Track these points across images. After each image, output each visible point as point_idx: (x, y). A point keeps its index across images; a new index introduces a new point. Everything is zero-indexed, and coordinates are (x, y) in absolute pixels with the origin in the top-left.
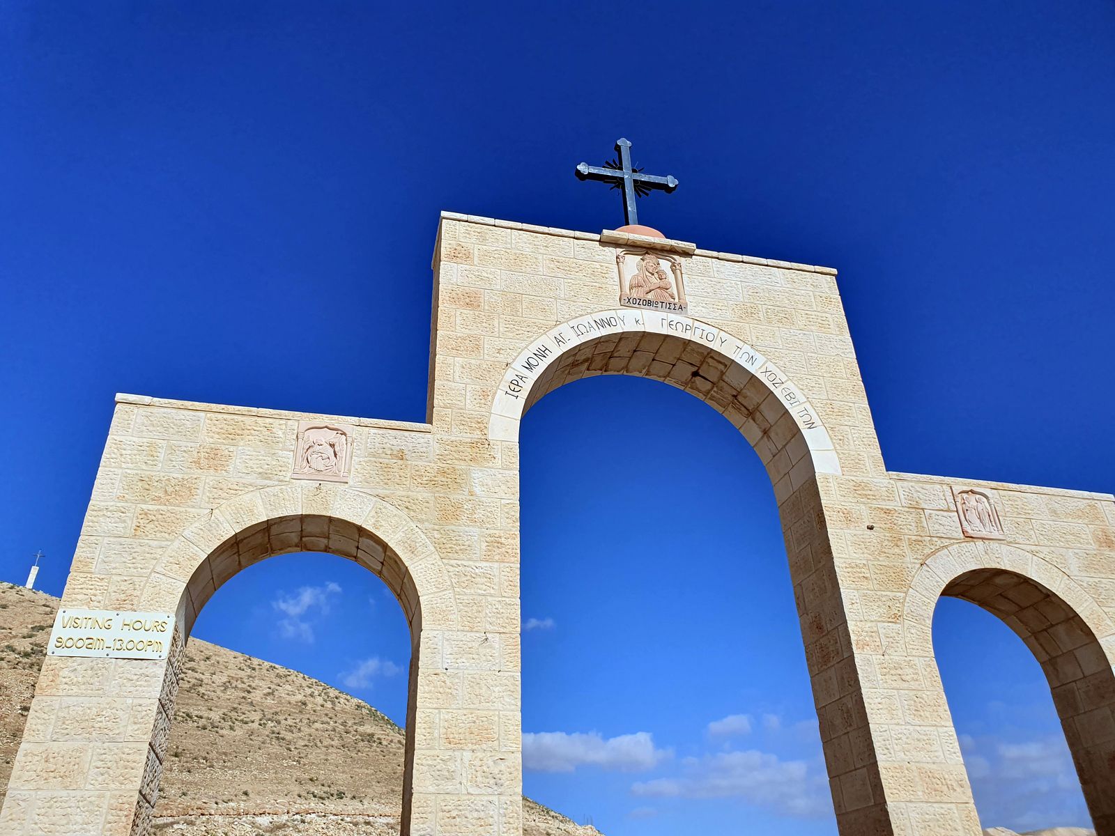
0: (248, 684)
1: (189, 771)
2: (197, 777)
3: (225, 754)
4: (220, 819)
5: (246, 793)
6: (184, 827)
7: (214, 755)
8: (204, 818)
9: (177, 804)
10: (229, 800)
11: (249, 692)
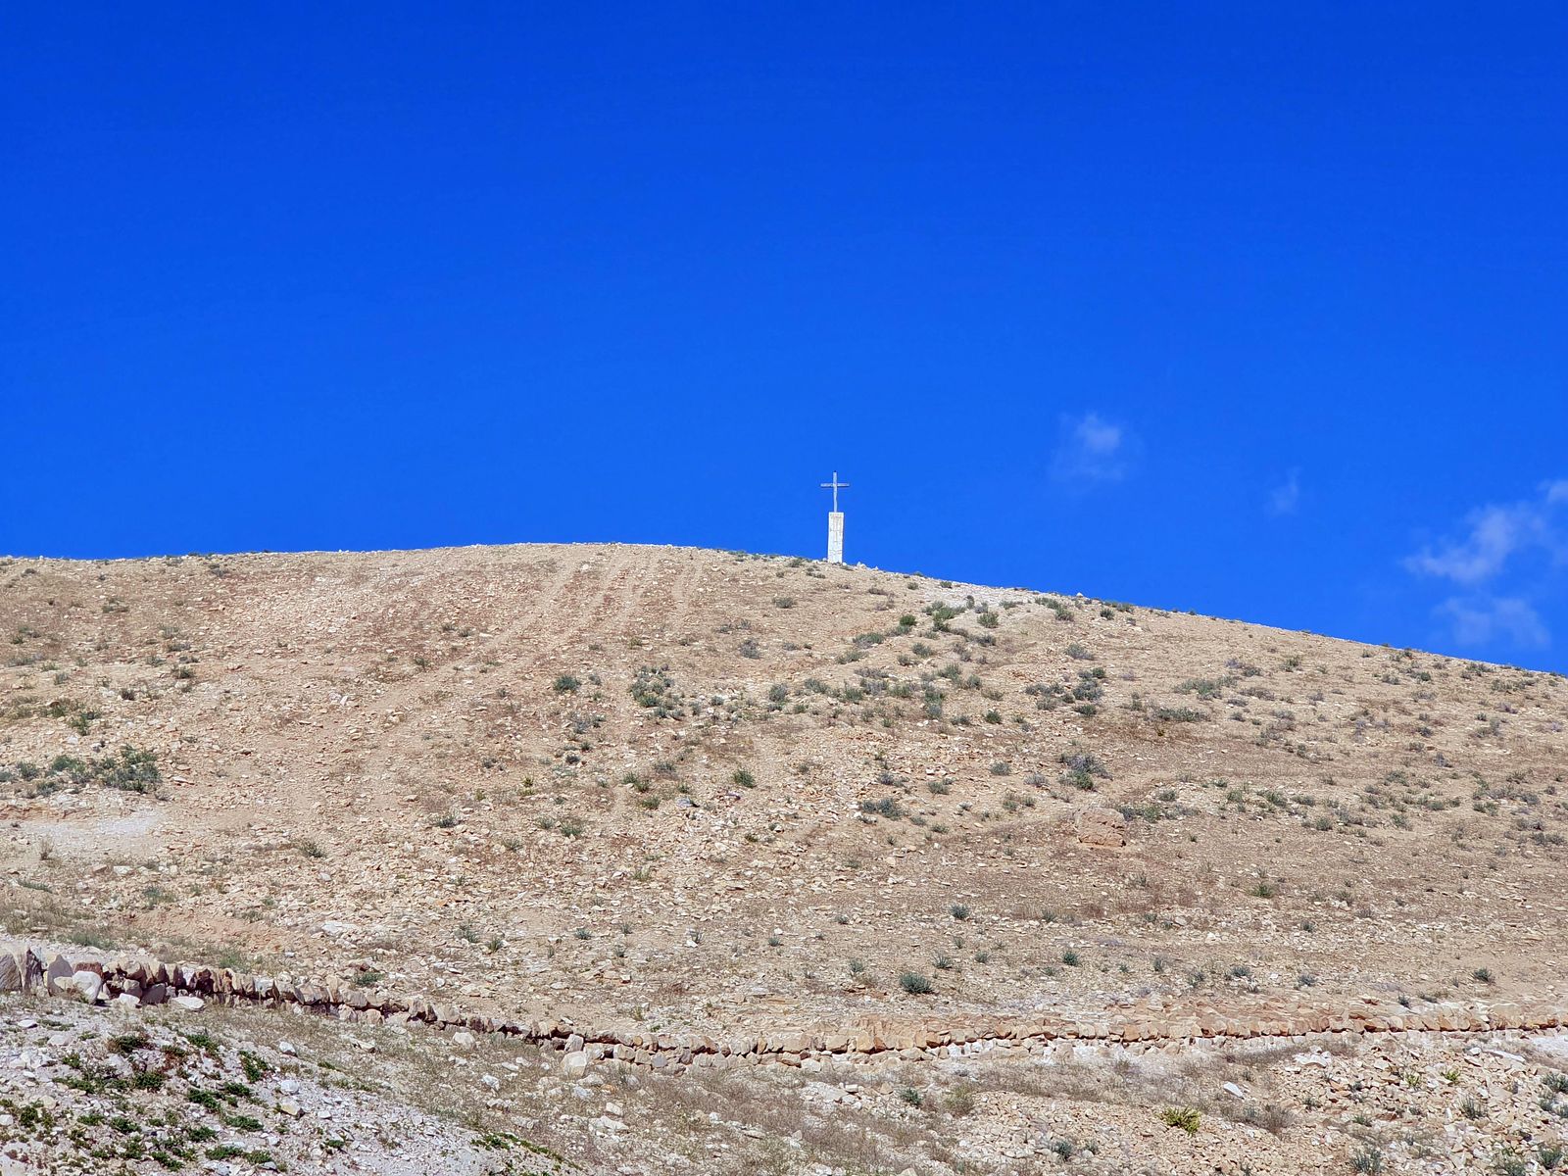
0: (1417, 714)
1: (1307, 928)
2: (1333, 941)
3: (1399, 885)
4: (1425, 1040)
5: (1483, 977)
6: (1326, 1059)
7: (1366, 887)
8: (1377, 1039)
9: (1292, 1007)
10: (1438, 995)
11: (1426, 733)
